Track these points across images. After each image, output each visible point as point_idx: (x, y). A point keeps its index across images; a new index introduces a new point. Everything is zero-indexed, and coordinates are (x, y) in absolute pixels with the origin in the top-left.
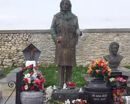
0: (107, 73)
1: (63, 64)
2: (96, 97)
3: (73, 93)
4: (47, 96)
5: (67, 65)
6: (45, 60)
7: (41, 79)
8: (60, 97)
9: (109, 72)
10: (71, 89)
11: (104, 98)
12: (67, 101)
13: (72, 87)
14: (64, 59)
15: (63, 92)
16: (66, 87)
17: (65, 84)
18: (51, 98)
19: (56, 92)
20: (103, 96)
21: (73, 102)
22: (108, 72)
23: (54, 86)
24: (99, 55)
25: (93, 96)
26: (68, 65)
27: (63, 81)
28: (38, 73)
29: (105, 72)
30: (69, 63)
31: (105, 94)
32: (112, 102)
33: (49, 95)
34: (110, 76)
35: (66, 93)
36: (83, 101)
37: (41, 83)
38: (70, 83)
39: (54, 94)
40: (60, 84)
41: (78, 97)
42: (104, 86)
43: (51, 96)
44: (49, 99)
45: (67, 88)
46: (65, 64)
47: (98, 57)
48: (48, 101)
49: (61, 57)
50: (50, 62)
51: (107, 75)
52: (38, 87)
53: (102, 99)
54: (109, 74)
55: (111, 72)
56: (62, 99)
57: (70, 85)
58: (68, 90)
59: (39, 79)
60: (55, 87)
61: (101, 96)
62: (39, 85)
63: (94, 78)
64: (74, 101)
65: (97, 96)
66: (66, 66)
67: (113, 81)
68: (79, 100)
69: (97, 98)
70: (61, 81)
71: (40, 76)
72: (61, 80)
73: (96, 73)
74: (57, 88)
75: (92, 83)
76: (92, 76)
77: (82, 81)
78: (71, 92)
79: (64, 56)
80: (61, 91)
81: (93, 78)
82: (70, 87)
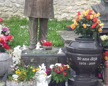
0: (97, 28)
1: (36, 16)
2: (82, 61)
3: (49, 54)
4: (14, 59)
5: (41, 17)
6: (4, 11)
7: (7, 36)
8: (32, 60)
9: (101, 27)
10: (47, 49)
11: (93, 61)
12: (41, 66)
13: (48, 47)
14: (38, 9)
15: (36, 54)
16: (40, 47)
17: (38, 43)
18: (20, 61)
19: (26, 53)
20: (92, 59)
21: (51, 67)
22: (99, 28)
23: (24, 45)
24: (80, 4)
25: (79, 59)
26: (43, 17)
27: (36, 39)
28: (3, 28)
29: (96, 27)
30: (44, 14)
31: (95, 57)
32: (103, 67)
33: (17, 58)
34: (101, 32)
35: (41, 55)
36: (65, 66)
37: (8, 41)
38: (45, 41)
39: (24, 56)
40: (31, 43)
41: (57, 61)
42: (93, 46)
43: (20, 60)
44: (17, 63)
45: (41, 49)
46: (39, 15)
47: (78, 7)
48: (16, 66)
49: (34, 5)
50: (11, 13)
51: (98, 31)
52: (3, 47)
53: (90, 64)
54: (100, 30)
55: (103, 27)
56: (34, 63)
57: (46, 44)
58: (42, 51)
59: (5, 35)
60: (25, 48)
61: (90, 59)
62: (5, 44)
63: (80, 35)
64: (53, 65)
65: (84, 59)
66: (40, 19)
67: (105, 39)
68: (59, 65)
69: (84, 61)
70: (34, 38)
71: (6, 32)
72: (32, 37)
73: (82, 29)
74: (28, 49)
75: (77, 42)
76: (77, 33)
77: (58, 40)
78: (47, 53)
79: (37, 4)
80: (34, 52)
81: (78, 34)
82: (46, 46)
